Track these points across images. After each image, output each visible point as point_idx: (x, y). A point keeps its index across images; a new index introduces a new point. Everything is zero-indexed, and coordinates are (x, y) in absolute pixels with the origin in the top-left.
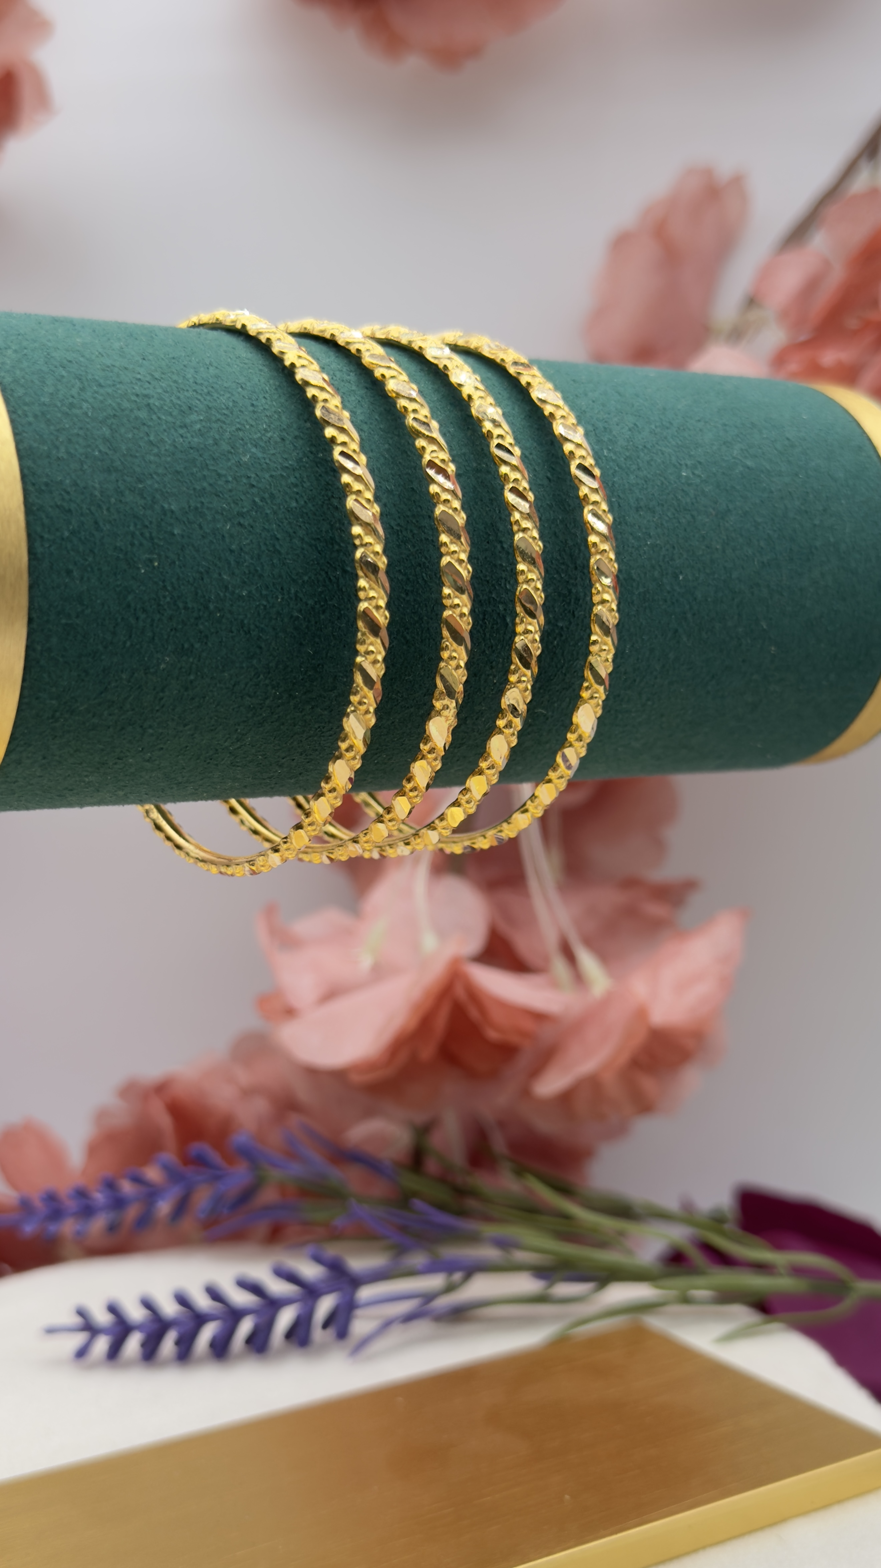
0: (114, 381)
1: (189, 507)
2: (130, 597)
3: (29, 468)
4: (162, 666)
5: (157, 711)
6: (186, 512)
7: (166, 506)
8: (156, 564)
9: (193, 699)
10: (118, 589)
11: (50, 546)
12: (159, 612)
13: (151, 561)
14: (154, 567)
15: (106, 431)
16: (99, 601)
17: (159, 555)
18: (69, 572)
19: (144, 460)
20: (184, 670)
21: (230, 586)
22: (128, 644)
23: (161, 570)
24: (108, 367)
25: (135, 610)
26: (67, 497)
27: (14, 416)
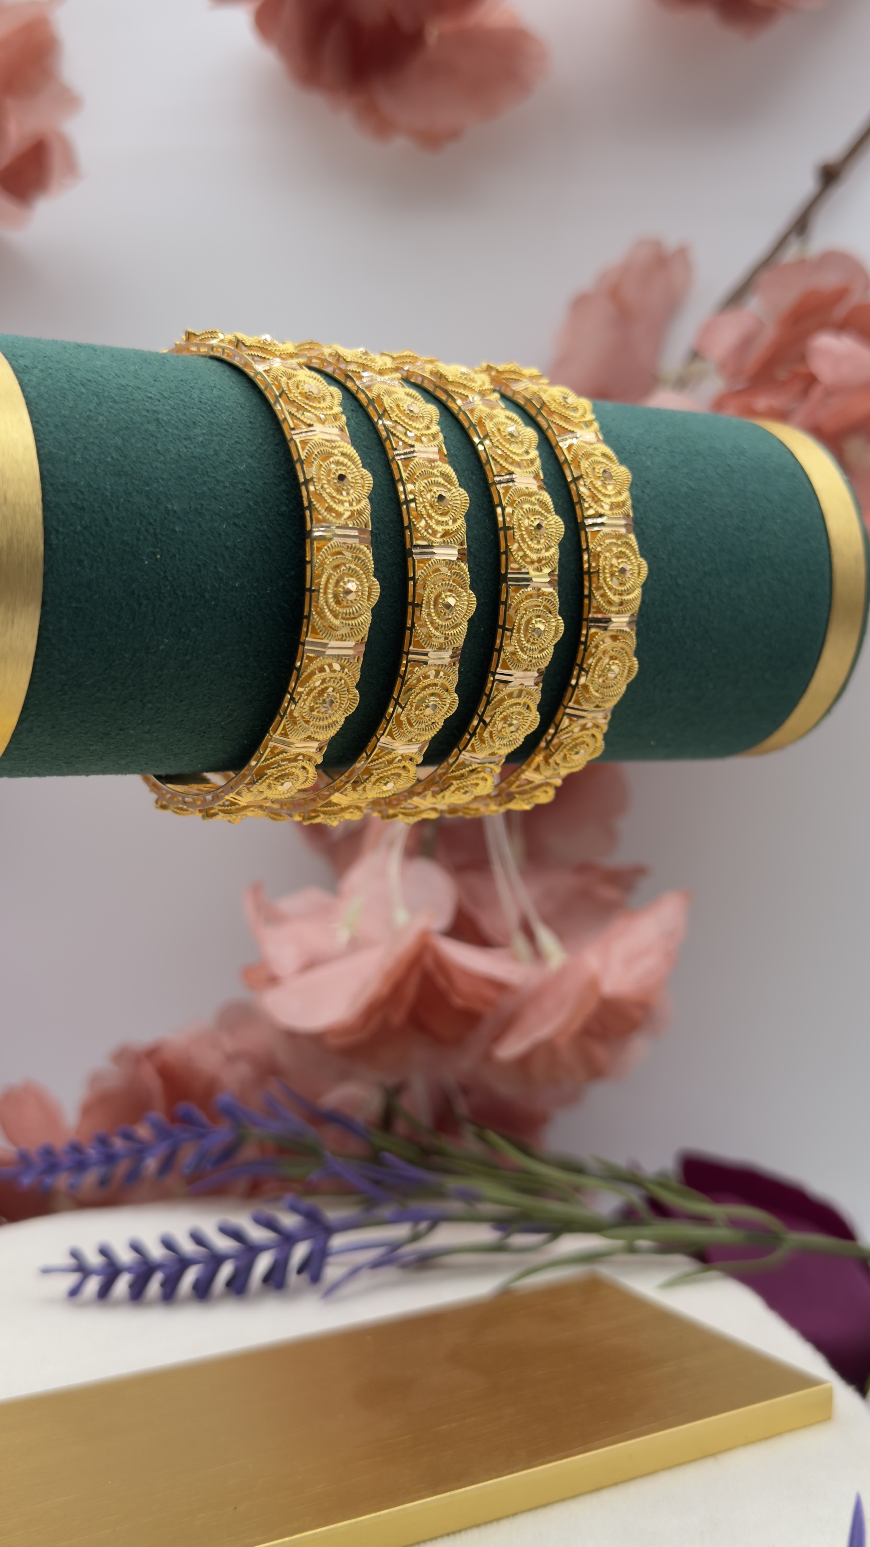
0: (127, 398)
1: (190, 507)
2: (134, 586)
3: (48, 470)
4: (162, 647)
5: (156, 687)
6: (187, 512)
7: (169, 506)
8: (159, 556)
9: (189, 677)
10: (124, 578)
11: (64, 538)
12: (160, 599)
13: (154, 554)
14: (156, 559)
15: (118, 440)
16: (106, 588)
17: (162, 549)
18: (80, 562)
19: (152, 467)
20: (181, 651)
21: (224, 577)
22: (131, 627)
23: (163, 562)
24: (123, 386)
25: (139, 596)
26: (81, 496)
27: (37, 426)
